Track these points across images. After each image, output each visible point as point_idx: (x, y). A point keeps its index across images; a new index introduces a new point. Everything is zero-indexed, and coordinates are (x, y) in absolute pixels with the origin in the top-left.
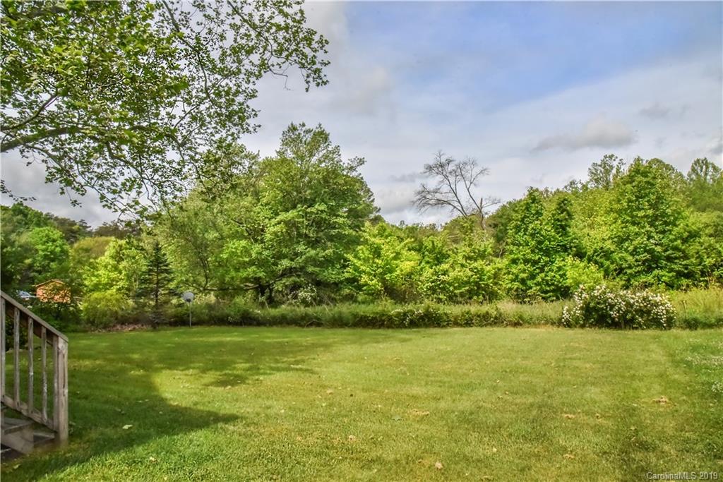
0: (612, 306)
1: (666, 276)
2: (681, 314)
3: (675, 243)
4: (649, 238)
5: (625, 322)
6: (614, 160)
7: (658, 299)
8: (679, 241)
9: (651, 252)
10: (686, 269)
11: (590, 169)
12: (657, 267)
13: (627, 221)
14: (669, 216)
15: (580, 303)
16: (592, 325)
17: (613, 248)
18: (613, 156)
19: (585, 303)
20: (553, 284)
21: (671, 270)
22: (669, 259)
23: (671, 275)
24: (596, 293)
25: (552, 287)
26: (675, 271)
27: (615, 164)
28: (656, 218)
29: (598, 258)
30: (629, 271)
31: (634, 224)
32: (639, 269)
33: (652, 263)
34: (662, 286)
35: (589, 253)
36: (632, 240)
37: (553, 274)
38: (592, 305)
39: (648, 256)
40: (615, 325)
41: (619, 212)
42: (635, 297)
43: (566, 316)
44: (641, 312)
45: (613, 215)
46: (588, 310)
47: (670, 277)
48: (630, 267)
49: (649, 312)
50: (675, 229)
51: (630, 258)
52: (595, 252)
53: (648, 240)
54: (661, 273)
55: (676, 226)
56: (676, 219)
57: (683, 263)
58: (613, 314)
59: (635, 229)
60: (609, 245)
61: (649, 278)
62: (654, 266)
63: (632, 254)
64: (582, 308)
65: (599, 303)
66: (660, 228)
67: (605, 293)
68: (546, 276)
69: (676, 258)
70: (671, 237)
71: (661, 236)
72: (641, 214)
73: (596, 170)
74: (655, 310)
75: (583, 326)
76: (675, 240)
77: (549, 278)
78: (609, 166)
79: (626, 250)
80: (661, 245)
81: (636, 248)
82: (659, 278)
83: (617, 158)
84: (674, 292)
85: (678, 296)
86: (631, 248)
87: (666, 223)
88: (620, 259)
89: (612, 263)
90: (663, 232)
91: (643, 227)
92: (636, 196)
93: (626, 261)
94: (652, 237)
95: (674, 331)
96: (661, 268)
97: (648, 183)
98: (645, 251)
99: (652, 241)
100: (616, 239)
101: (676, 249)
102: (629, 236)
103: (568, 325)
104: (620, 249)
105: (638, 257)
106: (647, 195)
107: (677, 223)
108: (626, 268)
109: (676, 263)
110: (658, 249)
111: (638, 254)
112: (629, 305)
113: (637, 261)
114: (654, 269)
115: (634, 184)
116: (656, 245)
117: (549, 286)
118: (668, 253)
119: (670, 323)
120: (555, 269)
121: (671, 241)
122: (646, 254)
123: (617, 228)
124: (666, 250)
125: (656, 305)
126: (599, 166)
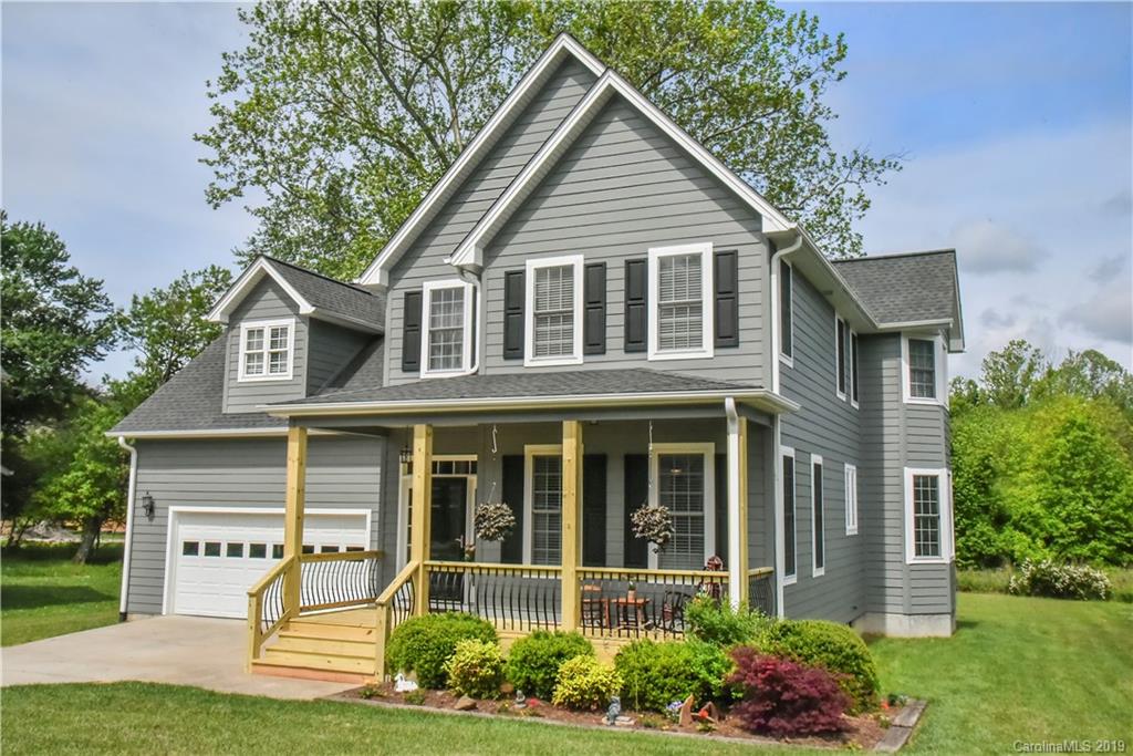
0: (1057, 579)
1: (1105, 549)
2: (1119, 590)
3: (1117, 512)
4: (1086, 503)
5: (1068, 593)
6: (1026, 350)
7: (1098, 575)
8: (1121, 510)
9: (1087, 520)
10: (1129, 542)
11: (985, 361)
12: (1094, 538)
13: (1059, 482)
14: (1109, 480)
15: (1028, 574)
16: (1037, 595)
17: (1042, 512)
18: (1023, 342)
19: (1032, 574)
20: (975, 551)
21: (1111, 543)
22: (1108, 530)
23: (1111, 548)
24: (1043, 566)
25: (974, 554)
26: (1117, 545)
27: (1027, 356)
28: (1093, 480)
29: (1025, 524)
30: (1061, 541)
31: (1067, 485)
32: (1073, 538)
33: (1089, 533)
34: (1099, 560)
35: (1015, 517)
36: (1065, 506)
37: (975, 539)
38: (1038, 576)
39: (1084, 525)
40: (1058, 595)
41: (1049, 470)
42: (1078, 571)
43: (1013, 585)
44: (1082, 585)
45: (1042, 472)
46: (1034, 580)
47: (1109, 551)
48: (1062, 536)
49: (1090, 586)
50: (1118, 495)
51: (1062, 525)
52: (1023, 516)
53: (1084, 505)
54: (1099, 545)
55: (1119, 492)
56: (1118, 483)
57: (1127, 535)
58: (1058, 585)
59: (1068, 491)
60: (1038, 509)
61: (1085, 550)
62: (1091, 536)
63: (1064, 521)
64: (1028, 579)
65: (1044, 575)
66: (1099, 493)
67: (1050, 567)
68: (967, 541)
69: (1117, 529)
70: (1112, 504)
71: (1100, 502)
72: (1077, 475)
73: (995, 363)
74: (1095, 584)
75: (1029, 595)
76: (1117, 508)
77: (970, 544)
78: (1017, 358)
79: (1057, 516)
80: (1099, 512)
81: (1069, 515)
82: (1095, 551)
83: (1030, 346)
84: (1113, 568)
85: (1118, 572)
86: (1064, 514)
87: (1106, 488)
88: (1051, 526)
89: (1042, 530)
90: (1103, 498)
91: (1079, 490)
92: (1071, 453)
93: (1058, 529)
94: (1089, 503)
95: (1111, 603)
96: (1100, 539)
97: (1085, 438)
98: (1081, 518)
99: (1089, 507)
100: (1045, 502)
101: (1118, 518)
102: (1061, 499)
103: (1016, 593)
104: (1051, 514)
105: (1072, 526)
106: (1083, 453)
107: (1120, 488)
108: (1057, 537)
109: (1116, 535)
110: (1096, 517)
111: (1072, 521)
112: (1072, 578)
113: (1070, 529)
114: (1090, 540)
115: (1068, 438)
116: (1092, 511)
117: (970, 552)
118: (1107, 523)
119: (1108, 596)
120: (978, 534)
121: (1112, 509)
122: (1081, 522)
123: (1047, 490)
124: (1106, 519)
125: (1096, 580)
126: (1002, 356)
